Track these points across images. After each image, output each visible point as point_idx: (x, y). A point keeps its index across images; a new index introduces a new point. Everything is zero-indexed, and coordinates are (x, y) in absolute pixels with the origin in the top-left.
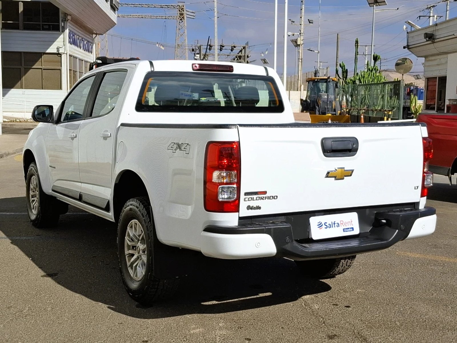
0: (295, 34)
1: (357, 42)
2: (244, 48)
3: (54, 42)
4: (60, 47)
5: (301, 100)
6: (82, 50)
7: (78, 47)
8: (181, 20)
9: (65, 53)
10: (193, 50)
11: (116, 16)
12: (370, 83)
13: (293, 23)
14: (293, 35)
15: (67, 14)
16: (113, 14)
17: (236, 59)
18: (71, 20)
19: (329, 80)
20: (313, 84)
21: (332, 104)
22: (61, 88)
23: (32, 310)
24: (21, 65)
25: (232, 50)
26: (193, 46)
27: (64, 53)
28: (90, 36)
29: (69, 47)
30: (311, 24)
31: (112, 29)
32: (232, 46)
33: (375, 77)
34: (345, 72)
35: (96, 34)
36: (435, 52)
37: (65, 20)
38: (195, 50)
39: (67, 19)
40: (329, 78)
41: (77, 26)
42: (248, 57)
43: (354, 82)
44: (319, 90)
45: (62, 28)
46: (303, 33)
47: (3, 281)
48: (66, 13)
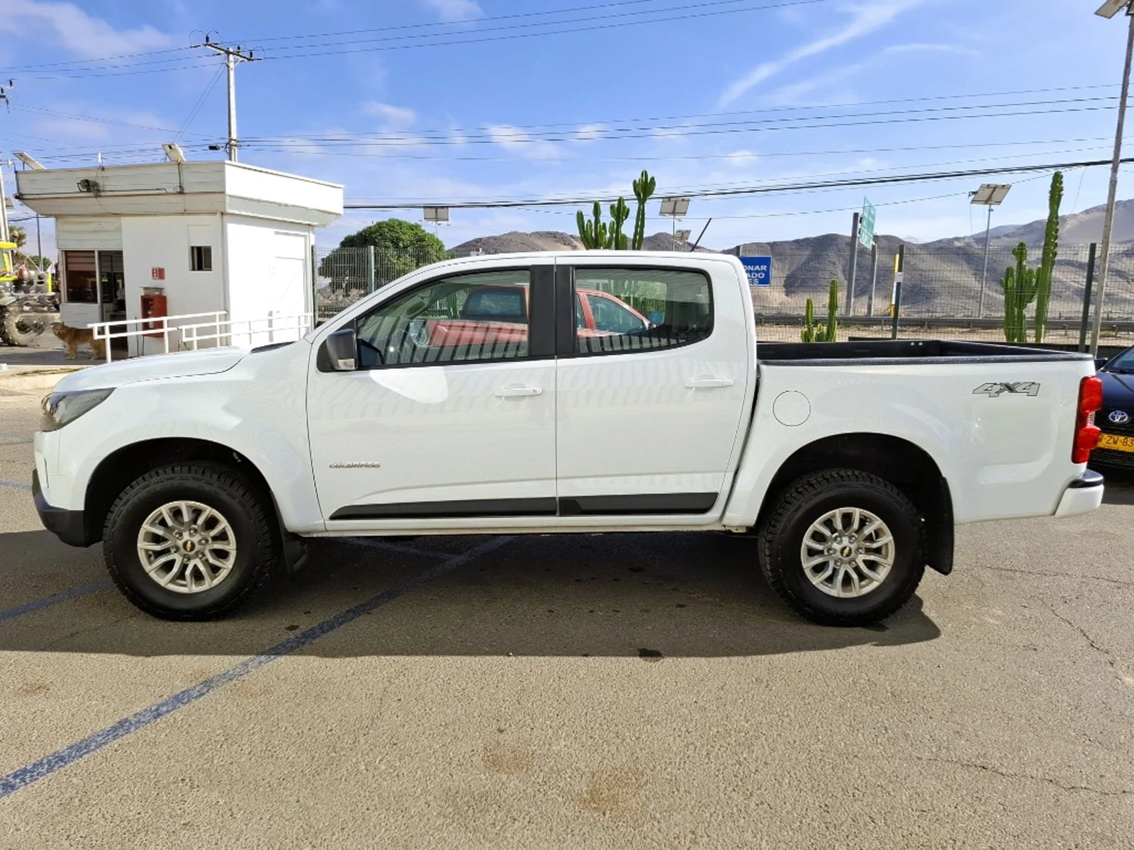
36: (98, 210)
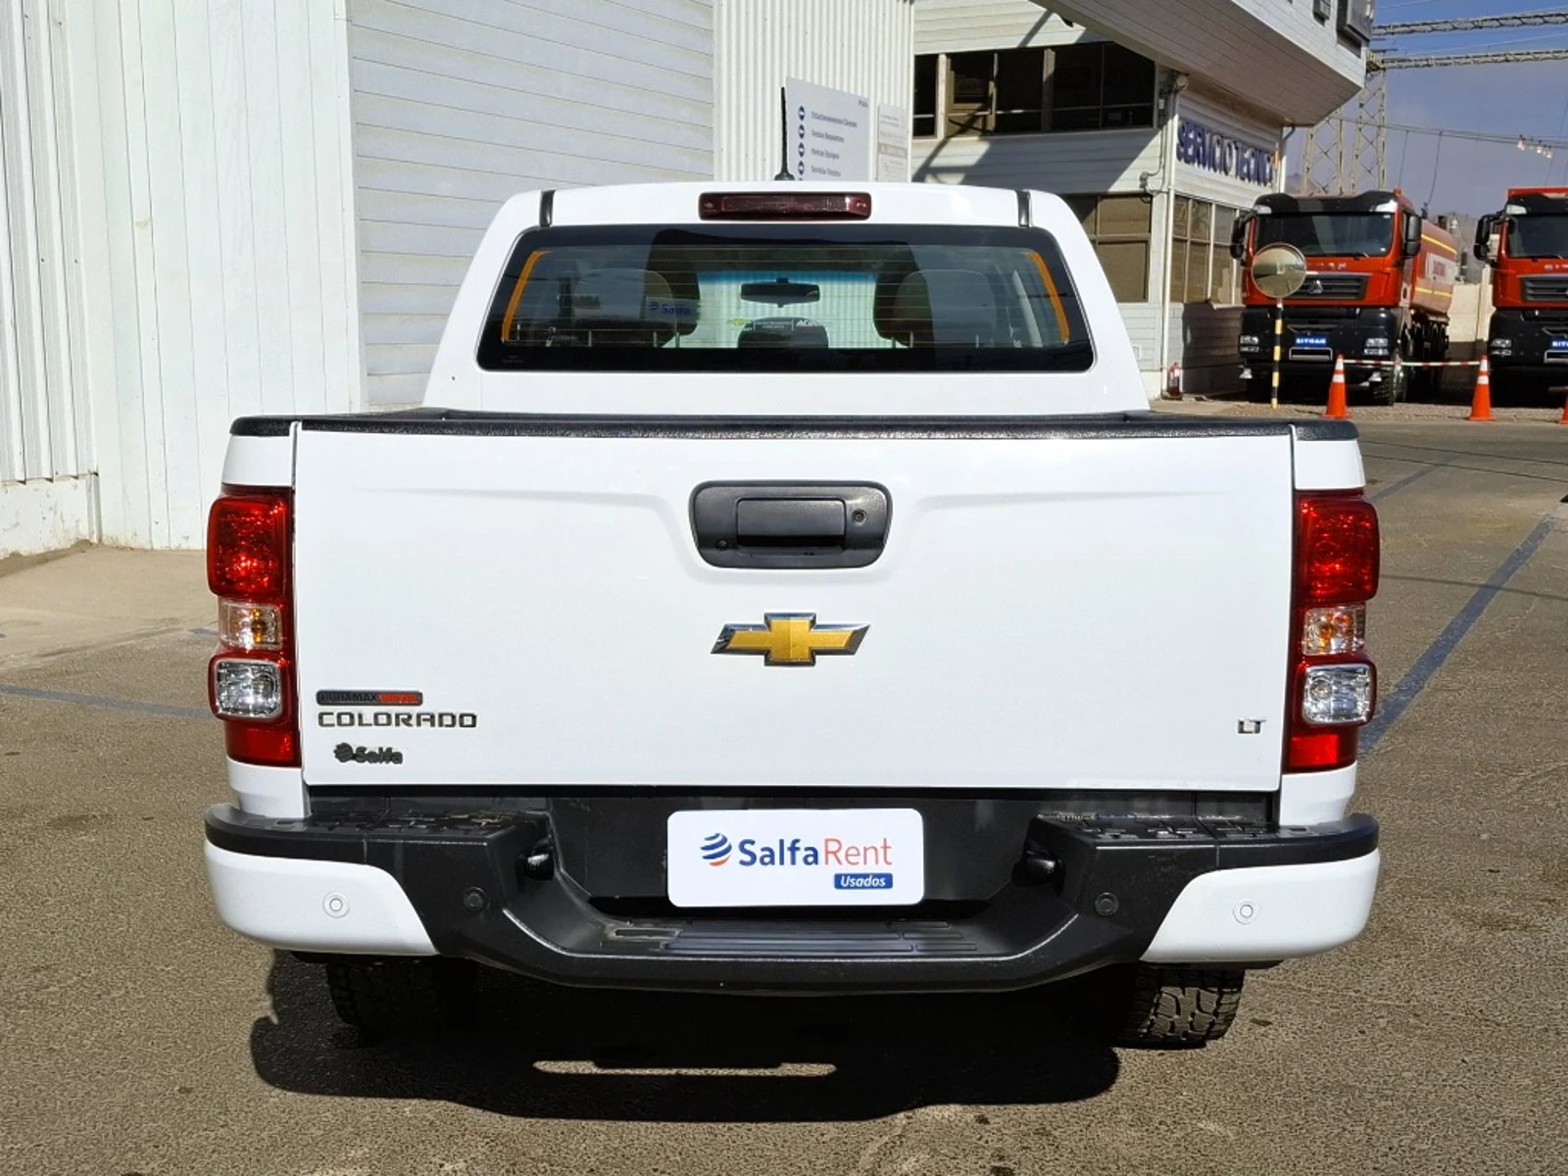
3: (1133, 159)
4: (1151, 172)
6: (1231, 179)
9: (1165, 189)
11: (1363, 62)
15: (1178, 73)
16: (1350, 59)
18: (1188, 88)
22: (1144, 298)
27: (1160, 192)
28: (1273, 134)
29: (1177, 170)
31: (1346, 104)
35: (1293, 126)
37: (1169, 91)
39: (1175, 86)
45: (1159, 115)
48: (1173, 71)
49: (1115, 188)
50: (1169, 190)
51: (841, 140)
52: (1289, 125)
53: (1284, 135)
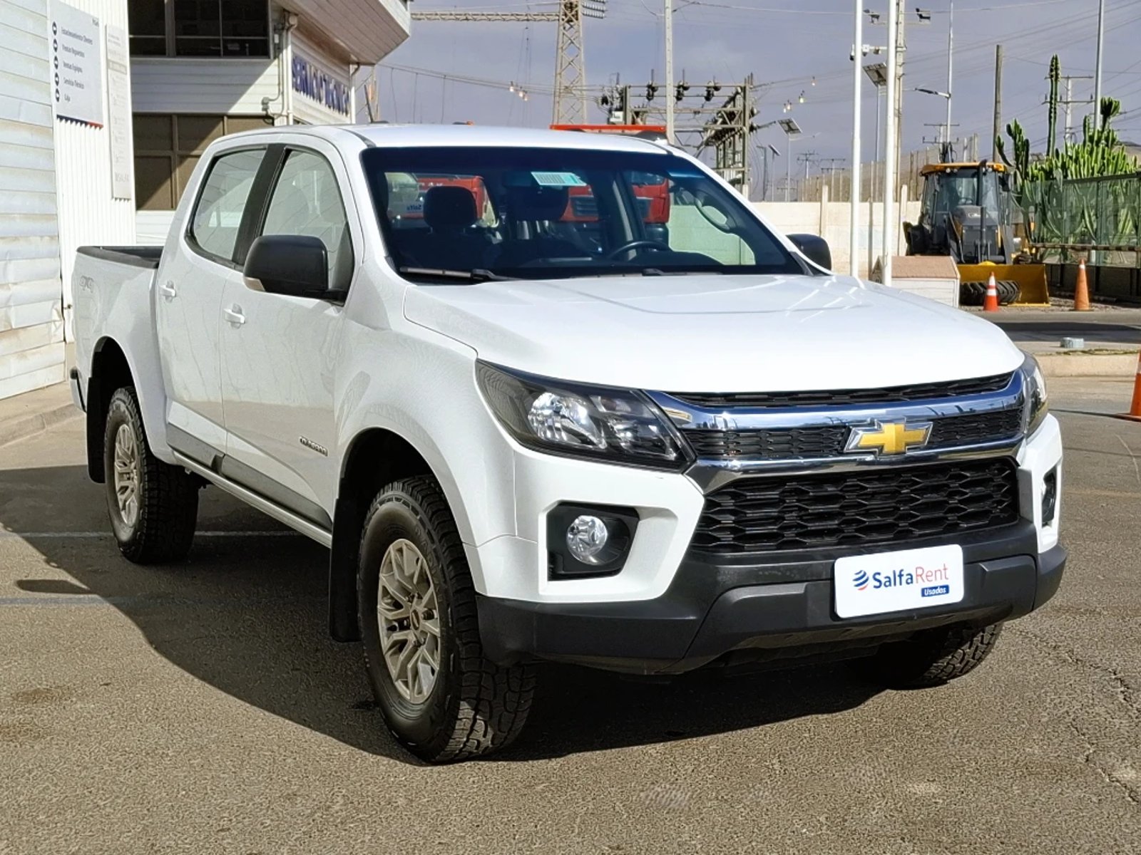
0: (881, 48)
1: (1054, 67)
2: (744, 89)
3: (249, 85)
4: (271, 97)
5: (907, 226)
6: (323, 107)
7: (314, 98)
8: (569, 21)
9: (284, 113)
10: (605, 100)
11: (408, 16)
12: (1096, 175)
13: (875, 20)
14: (877, 52)
15: (289, 12)
16: (402, 10)
17: (720, 120)
18: (298, 29)
19: (984, 169)
20: (939, 180)
21: (994, 235)
23: (356, 803)
24: (172, 149)
25: (708, 98)
26: (606, 89)
27: (280, 115)
28: (345, 70)
29: (293, 98)
30: (926, 21)
32: (708, 87)
33: (1108, 160)
34: (1022, 148)
35: (358, 64)
37: (282, 28)
38: (609, 99)
39: (287, 25)
40: (983, 163)
41: (311, 44)
42: (752, 114)
43: (1049, 174)
44: (955, 198)
45: (275, 47)
46: (902, 45)
47: (251, 721)
48: (285, 10)
49: (235, 110)
50: (288, 114)
51: (82, 54)
52: (354, 63)
53: (351, 72)
